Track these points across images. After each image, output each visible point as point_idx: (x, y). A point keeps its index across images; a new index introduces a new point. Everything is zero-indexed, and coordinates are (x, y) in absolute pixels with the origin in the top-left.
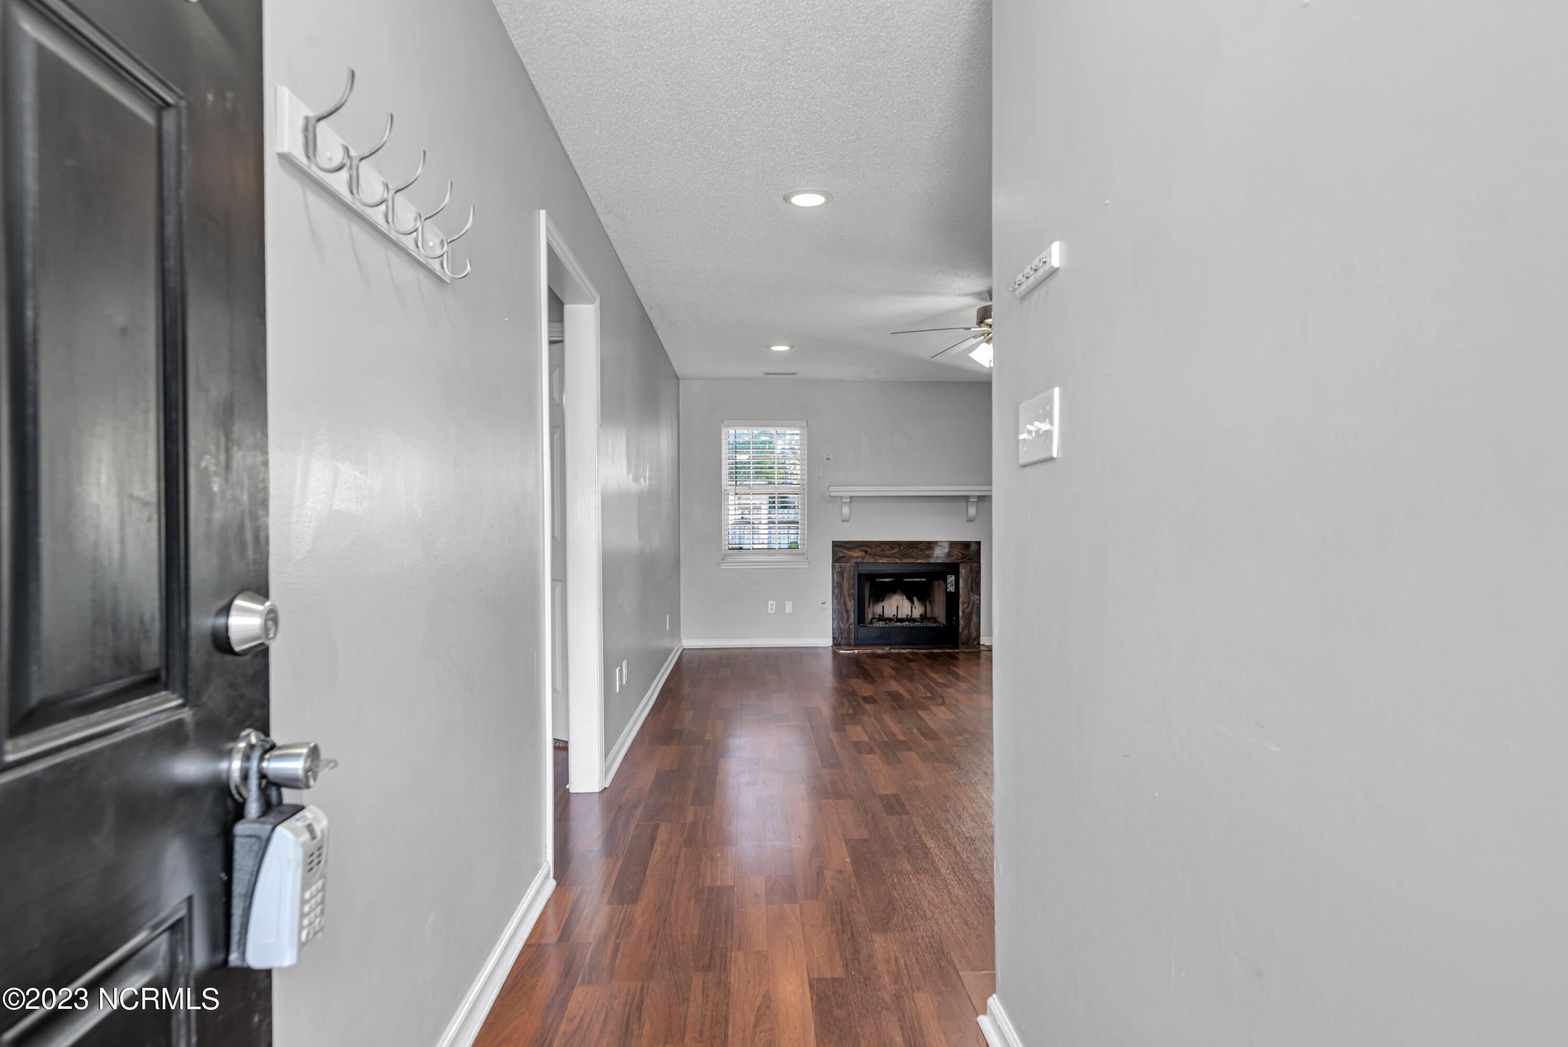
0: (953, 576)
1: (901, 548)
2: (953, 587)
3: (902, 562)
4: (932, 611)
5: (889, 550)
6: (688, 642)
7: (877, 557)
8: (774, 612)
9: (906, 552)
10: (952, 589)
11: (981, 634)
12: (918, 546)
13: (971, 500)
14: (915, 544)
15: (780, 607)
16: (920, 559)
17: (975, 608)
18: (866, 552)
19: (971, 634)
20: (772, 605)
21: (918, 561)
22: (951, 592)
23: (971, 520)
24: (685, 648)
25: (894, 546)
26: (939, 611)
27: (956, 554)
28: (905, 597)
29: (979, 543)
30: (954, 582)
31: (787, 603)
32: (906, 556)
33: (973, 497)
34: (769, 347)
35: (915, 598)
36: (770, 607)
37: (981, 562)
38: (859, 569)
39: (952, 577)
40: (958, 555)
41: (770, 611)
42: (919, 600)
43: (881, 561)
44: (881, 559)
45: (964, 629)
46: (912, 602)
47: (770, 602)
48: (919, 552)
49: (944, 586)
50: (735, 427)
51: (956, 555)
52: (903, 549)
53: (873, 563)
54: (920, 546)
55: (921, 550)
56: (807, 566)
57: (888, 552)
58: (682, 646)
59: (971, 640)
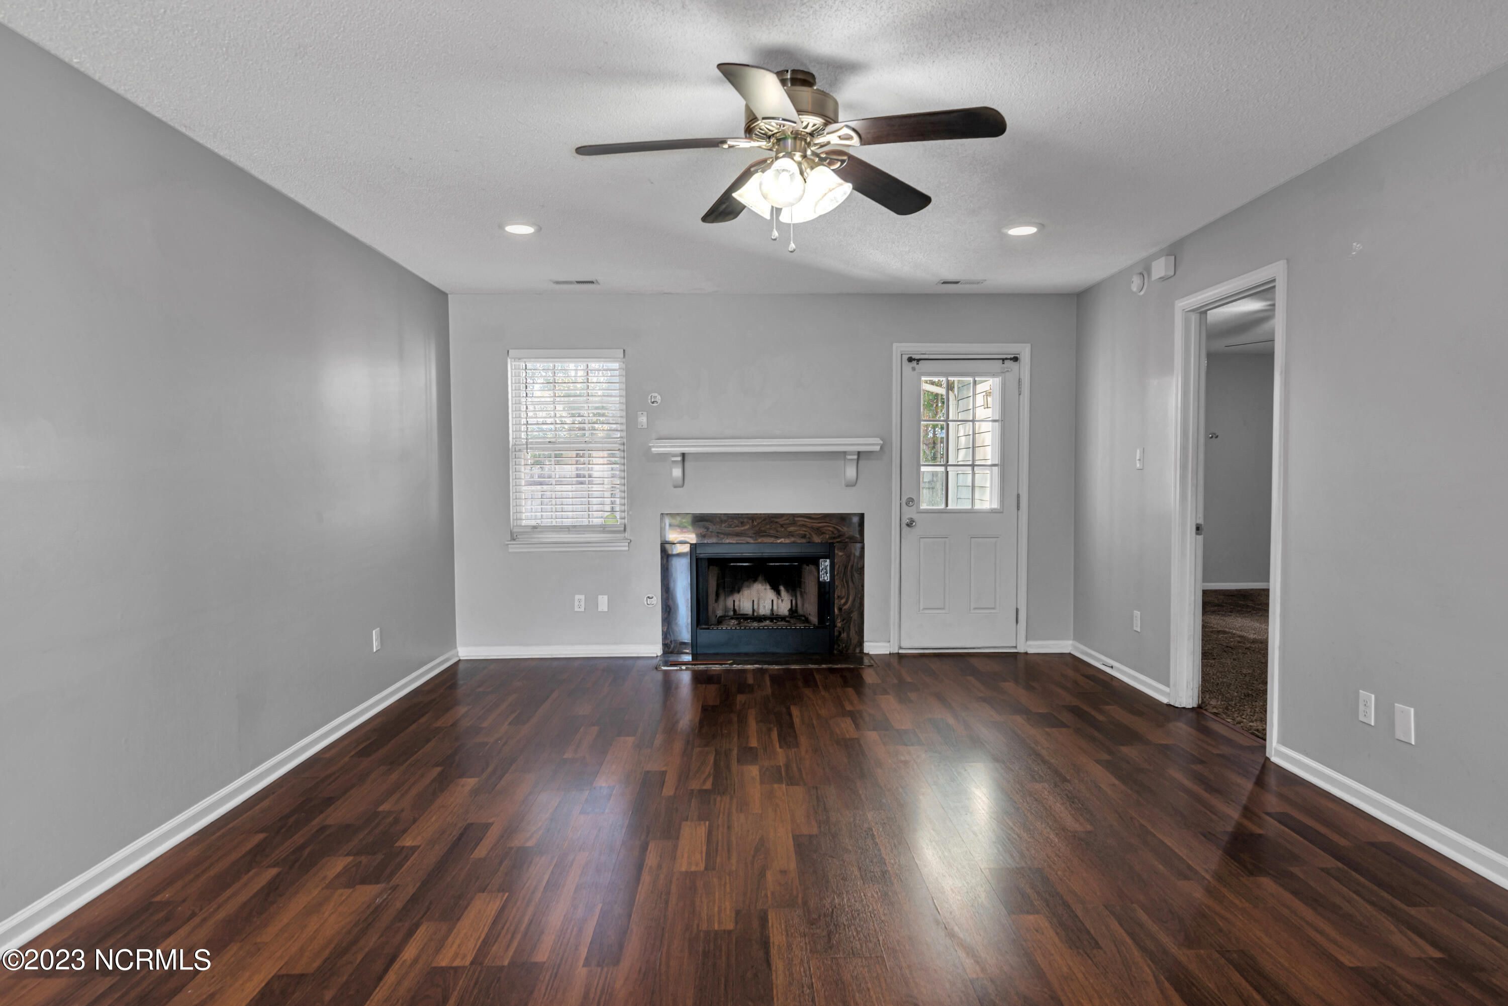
0: (828, 560)
1: (755, 523)
2: (828, 575)
3: (757, 542)
4: (803, 605)
5: (738, 526)
6: (466, 651)
7: (722, 536)
8: (582, 609)
9: (763, 529)
10: (826, 578)
11: (865, 639)
12: (778, 520)
13: (849, 457)
14: (772, 517)
15: (592, 602)
16: (781, 538)
17: (857, 604)
18: (708, 529)
19: (851, 639)
20: (580, 601)
21: (779, 541)
22: (825, 583)
23: (851, 485)
24: (461, 658)
25: (745, 520)
26: (810, 608)
27: (830, 531)
28: (768, 587)
29: (862, 516)
30: (828, 568)
31: (600, 597)
32: (761, 534)
33: (851, 453)
34: (501, 227)
35: (782, 588)
36: (576, 603)
37: (865, 542)
38: (698, 552)
39: (826, 561)
40: (833, 532)
41: (577, 609)
42: (787, 590)
43: (728, 541)
44: (727, 538)
45: (842, 632)
46: (778, 593)
47: (577, 597)
48: (779, 529)
49: (816, 574)
50: (525, 360)
51: (830, 533)
52: (758, 524)
53: (716, 543)
54: (780, 521)
55: (782, 526)
56: (627, 548)
57: (737, 528)
58: (458, 656)
59: (851, 647)
